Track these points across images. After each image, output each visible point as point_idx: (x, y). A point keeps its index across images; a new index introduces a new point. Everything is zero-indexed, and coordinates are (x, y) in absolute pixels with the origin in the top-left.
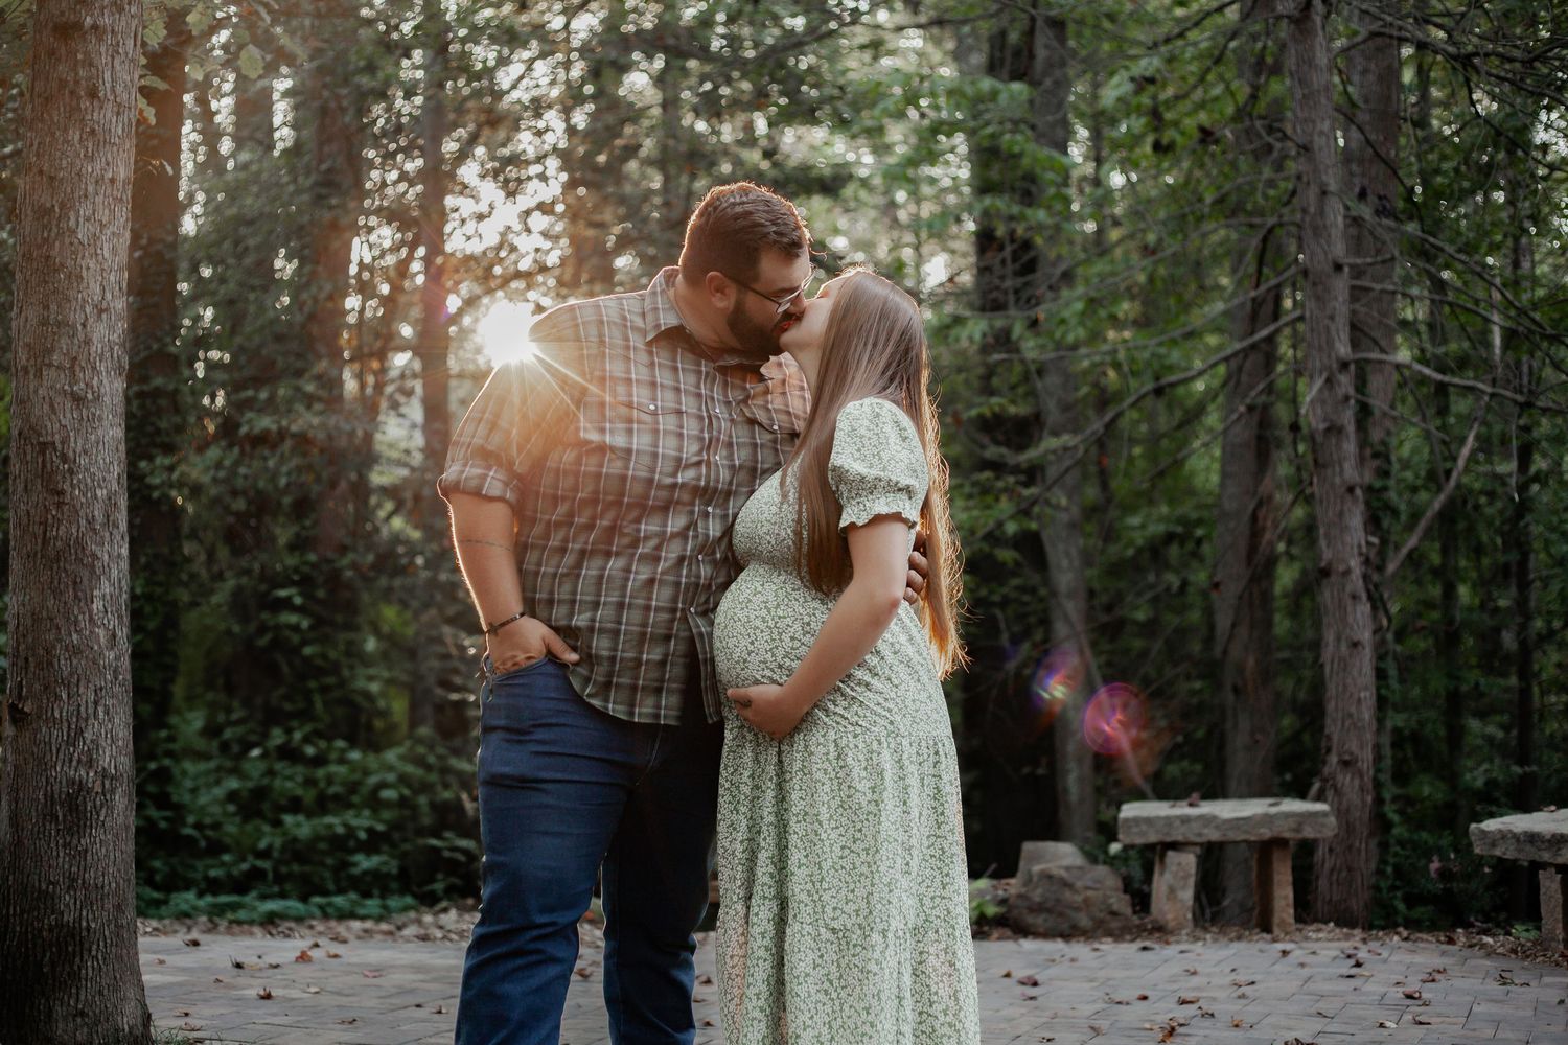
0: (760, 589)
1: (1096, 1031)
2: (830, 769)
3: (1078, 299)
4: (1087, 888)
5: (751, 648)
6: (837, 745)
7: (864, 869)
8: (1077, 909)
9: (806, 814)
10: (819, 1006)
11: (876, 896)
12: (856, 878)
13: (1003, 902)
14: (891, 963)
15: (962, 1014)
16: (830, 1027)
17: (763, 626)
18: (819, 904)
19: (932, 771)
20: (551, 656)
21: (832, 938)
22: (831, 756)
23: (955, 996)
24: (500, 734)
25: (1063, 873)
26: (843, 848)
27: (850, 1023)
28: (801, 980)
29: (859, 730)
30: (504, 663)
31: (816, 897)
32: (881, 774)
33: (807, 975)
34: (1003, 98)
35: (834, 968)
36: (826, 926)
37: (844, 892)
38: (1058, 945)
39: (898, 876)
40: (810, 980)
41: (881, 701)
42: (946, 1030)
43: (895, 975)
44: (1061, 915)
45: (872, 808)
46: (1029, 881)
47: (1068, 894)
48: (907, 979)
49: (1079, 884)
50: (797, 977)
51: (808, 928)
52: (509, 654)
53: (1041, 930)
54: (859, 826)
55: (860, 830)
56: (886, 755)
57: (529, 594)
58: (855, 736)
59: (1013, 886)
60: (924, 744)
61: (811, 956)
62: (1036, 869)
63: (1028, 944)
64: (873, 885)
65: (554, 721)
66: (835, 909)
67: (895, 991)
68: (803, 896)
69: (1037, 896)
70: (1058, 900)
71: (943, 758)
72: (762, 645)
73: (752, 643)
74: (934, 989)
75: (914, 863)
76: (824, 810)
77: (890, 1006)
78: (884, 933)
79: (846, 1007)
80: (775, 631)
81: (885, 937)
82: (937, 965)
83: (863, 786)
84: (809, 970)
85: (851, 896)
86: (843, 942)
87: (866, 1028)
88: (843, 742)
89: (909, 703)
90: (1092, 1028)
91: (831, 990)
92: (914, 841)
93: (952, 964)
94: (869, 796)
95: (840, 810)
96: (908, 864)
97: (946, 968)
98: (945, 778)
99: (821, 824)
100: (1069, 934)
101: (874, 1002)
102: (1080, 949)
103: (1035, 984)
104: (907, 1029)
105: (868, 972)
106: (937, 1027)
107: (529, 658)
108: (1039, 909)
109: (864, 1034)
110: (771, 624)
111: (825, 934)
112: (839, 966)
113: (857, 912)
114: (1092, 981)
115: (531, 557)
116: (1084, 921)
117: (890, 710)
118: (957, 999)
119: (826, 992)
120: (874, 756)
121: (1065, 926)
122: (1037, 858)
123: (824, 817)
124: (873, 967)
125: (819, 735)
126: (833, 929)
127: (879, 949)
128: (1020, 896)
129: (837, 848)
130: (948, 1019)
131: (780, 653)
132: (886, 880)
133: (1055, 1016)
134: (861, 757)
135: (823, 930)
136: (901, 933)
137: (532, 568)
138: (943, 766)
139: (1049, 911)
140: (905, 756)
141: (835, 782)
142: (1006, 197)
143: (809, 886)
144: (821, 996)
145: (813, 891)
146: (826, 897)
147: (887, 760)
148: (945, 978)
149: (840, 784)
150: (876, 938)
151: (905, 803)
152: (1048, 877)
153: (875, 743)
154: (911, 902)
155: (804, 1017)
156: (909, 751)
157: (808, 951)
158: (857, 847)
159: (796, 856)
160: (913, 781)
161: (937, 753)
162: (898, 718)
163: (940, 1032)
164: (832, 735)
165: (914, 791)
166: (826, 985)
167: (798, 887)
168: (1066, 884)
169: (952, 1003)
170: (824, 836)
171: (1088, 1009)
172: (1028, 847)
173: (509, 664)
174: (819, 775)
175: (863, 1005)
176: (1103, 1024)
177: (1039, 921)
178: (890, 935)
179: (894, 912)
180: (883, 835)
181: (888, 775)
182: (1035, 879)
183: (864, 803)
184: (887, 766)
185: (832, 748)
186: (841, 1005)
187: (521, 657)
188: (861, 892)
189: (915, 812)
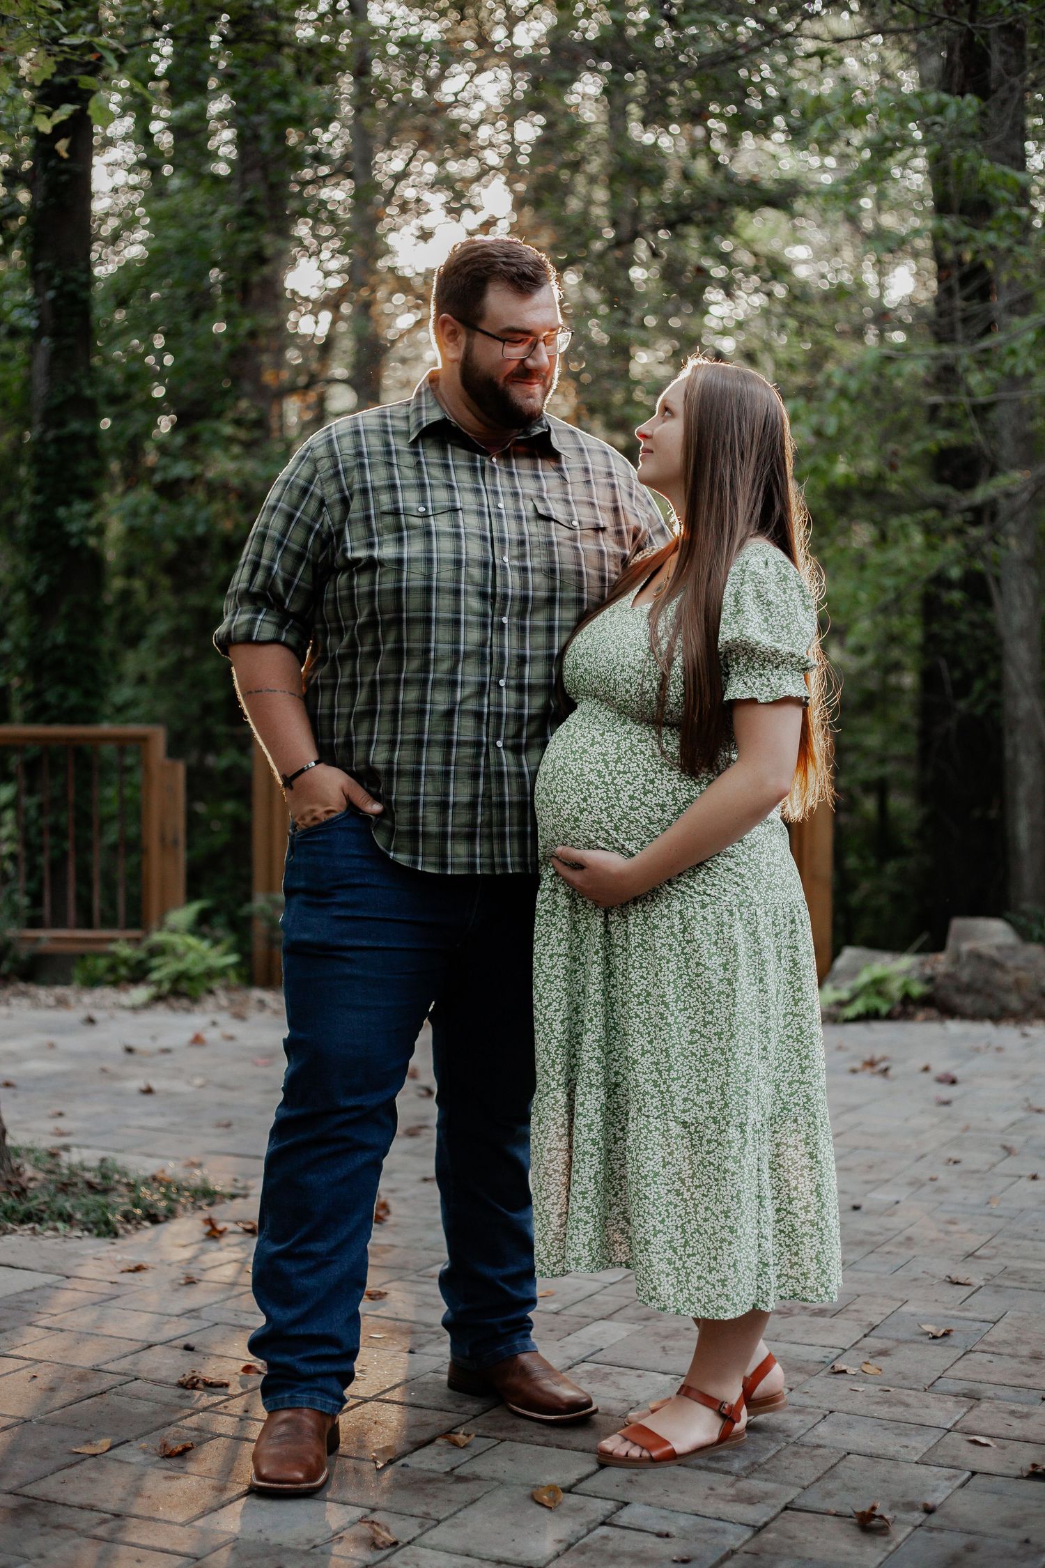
0: (598, 738)
1: (1008, 1151)
2: (675, 945)
3: (1030, 328)
4: (1018, 969)
5: (584, 805)
6: (682, 917)
7: (717, 1056)
8: (1008, 990)
9: (649, 994)
10: (671, 1208)
11: (732, 1087)
12: (709, 1066)
13: (930, 980)
14: (750, 1160)
15: (824, 1212)
16: (684, 1231)
17: (598, 782)
18: (667, 1096)
19: (787, 942)
20: (352, 808)
21: (684, 1132)
22: (676, 929)
23: (817, 1191)
24: (302, 897)
25: (994, 953)
26: (692, 1031)
27: (706, 1226)
28: (649, 1180)
29: (707, 899)
30: (303, 818)
31: (663, 1088)
32: (734, 950)
33: (656, 1174)
34: (951, 113)
35: (686, 1166)
36: (676, 1119)
37: (695, 1081)
38: (985, 1030)
39: (756, 1063)
40: (659, 1180)
41: (731, 865)
42: (807, 1229)
43: (755, 1174)
44: (990, 996)
45: (724, 987)
46: (957, 959)
47: (998, 975)
48: (766, 1174)
49: (1010, 964)
50: (645, 1177)
51: (658, 1123)
52: (307, 808)
53: (969, 1011)
54: (710, 1007)
55: (711, 1013)
56: (739, 927)
57: (326, 741)
58: (704, 907)
59: (941, 963)
60: (780, 913)
61: (660, 1153)
62: (965, 947)
63: (954, 1027)
64: (728, 1075)
65: (357, 881)
66: (685, 1100)
67: (755, 1190)
68: (649, 1087)
69: (965, 975)
70: (987, 982)
71: (799, 927)
72: (596, 803)
73: (585, 800)
74: (793, 1184)
75: (771, 1048)
76: (670, 990)
77: (750, 1205)
78: (742, 1127)
79: (701, 1209)
80: (612, 788)
81: (743, 1131)
82: (797, 1158)
83: (715, 962)
84: (657, 1169)
85: (702, 1086)
86: (696, 1136)
87: (726, 1234)
88: (690, 912)
89: (763, 867)
90: (1005, 1147)
91: (684, 1190)
92: (771, 1023)
93: (812, 1156)
94: (721, 973)
95: (688, 990)
96: (765, 1049)
97: (806, 1161)
98: (802, 949)
99: (667, 1006)
100: (999, 1015)
101: (734, 1205)
102: (1008, 1034)
103: (953, 1082)
104: (768, 1231)
105: (726, 1171)
106: (797, 1225)
107: (328, 812)
108: (967, 989)
109: (723, 1240)
110: (608, 779)
111: (675, 1129)
112: (691, 1163)
113: (710, 1103)
114: (1015, 1077)
115: (323, 699)
116: (1014, 1002)
117: (742, 876)
118: (819, 1195)
119: (678, 1193)
120: (725, 930)
121: (995, 1009)
122: (966, 935)
123: (670, 998)
124: (729, 1165)
125: (662, 906)
126: (684, 1123)
127: (736, 1145)
128: (948, 976)
129: (686, 1033)
130: (809, 1217)
131: (616, 813)
132: (742, 1068)
133: (967, 1129)
134: (712, 931)
135: (672, 1124)
136: (759, 1125)
137: (326, 711)
138: (800, 936)
139: (978, 992)
140: (761, 928)
141: (682, 958)
142: (954, 218)
143: (655, 1076)
144: (672, 1197)
145: (660, 1082)
146: (675, 1087)
147: (739, 934)
148: (806, 1172)
149: (687, 960)
150: (733, 1133)
151: (761, 980)
152: (977, 956)
153: (726, 914)
154: (768, 1090)
155: (653, 1222)
156: (764, 922)
157: (657, 1148)
158: (710, 1031)
159: (637, 1044)
160: (769, 956)
161: (793, 922)
162: (751, 885)
163: (800, 1231)
164: (677, 906)
165: (771, 967)
166: (678, 1185)
167: (642, 1077)
168: (995, 964)
169: (813, 1199)
170: (670, 1020)
171: (1002, 1120)
172: (957, 924)
173: (308, 819)
174: (664, 952)
175: (721, 1207)
176: (1016, 1141)
177: (966, 1002)
178: (748, 1129)
179: (752, 1103)
180: (739, 1018)
181: (742, 950)
182: (964, 958)
183: (715, 982)
184: (740, 940)
185: (677, 921)
186: (696, 1206)
187: (320, 811)
188: (714, 1082)
189: (772, 989)
